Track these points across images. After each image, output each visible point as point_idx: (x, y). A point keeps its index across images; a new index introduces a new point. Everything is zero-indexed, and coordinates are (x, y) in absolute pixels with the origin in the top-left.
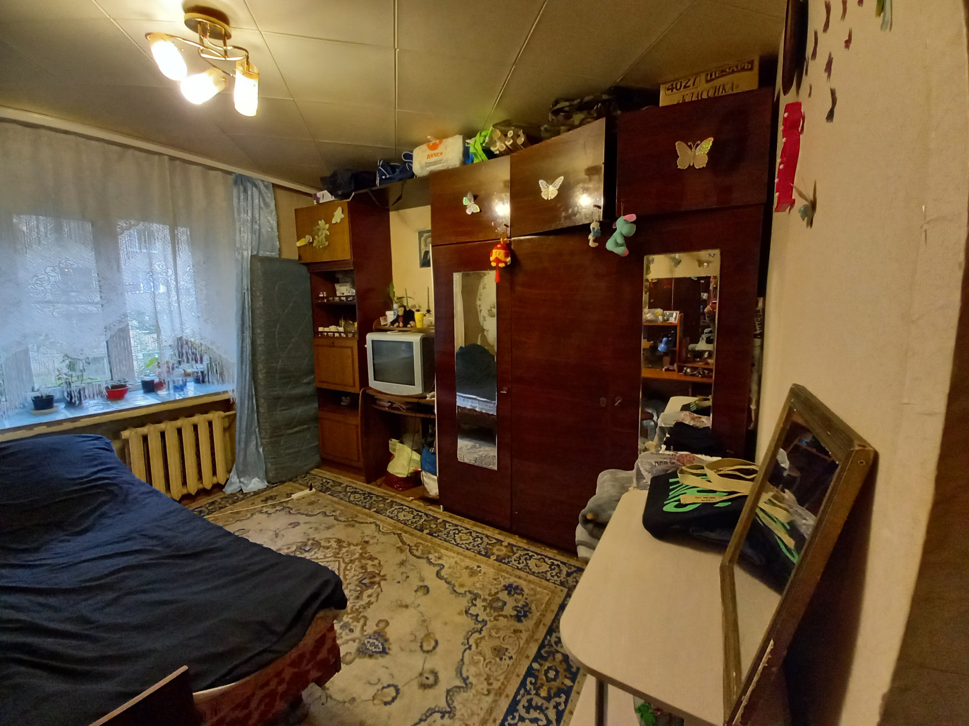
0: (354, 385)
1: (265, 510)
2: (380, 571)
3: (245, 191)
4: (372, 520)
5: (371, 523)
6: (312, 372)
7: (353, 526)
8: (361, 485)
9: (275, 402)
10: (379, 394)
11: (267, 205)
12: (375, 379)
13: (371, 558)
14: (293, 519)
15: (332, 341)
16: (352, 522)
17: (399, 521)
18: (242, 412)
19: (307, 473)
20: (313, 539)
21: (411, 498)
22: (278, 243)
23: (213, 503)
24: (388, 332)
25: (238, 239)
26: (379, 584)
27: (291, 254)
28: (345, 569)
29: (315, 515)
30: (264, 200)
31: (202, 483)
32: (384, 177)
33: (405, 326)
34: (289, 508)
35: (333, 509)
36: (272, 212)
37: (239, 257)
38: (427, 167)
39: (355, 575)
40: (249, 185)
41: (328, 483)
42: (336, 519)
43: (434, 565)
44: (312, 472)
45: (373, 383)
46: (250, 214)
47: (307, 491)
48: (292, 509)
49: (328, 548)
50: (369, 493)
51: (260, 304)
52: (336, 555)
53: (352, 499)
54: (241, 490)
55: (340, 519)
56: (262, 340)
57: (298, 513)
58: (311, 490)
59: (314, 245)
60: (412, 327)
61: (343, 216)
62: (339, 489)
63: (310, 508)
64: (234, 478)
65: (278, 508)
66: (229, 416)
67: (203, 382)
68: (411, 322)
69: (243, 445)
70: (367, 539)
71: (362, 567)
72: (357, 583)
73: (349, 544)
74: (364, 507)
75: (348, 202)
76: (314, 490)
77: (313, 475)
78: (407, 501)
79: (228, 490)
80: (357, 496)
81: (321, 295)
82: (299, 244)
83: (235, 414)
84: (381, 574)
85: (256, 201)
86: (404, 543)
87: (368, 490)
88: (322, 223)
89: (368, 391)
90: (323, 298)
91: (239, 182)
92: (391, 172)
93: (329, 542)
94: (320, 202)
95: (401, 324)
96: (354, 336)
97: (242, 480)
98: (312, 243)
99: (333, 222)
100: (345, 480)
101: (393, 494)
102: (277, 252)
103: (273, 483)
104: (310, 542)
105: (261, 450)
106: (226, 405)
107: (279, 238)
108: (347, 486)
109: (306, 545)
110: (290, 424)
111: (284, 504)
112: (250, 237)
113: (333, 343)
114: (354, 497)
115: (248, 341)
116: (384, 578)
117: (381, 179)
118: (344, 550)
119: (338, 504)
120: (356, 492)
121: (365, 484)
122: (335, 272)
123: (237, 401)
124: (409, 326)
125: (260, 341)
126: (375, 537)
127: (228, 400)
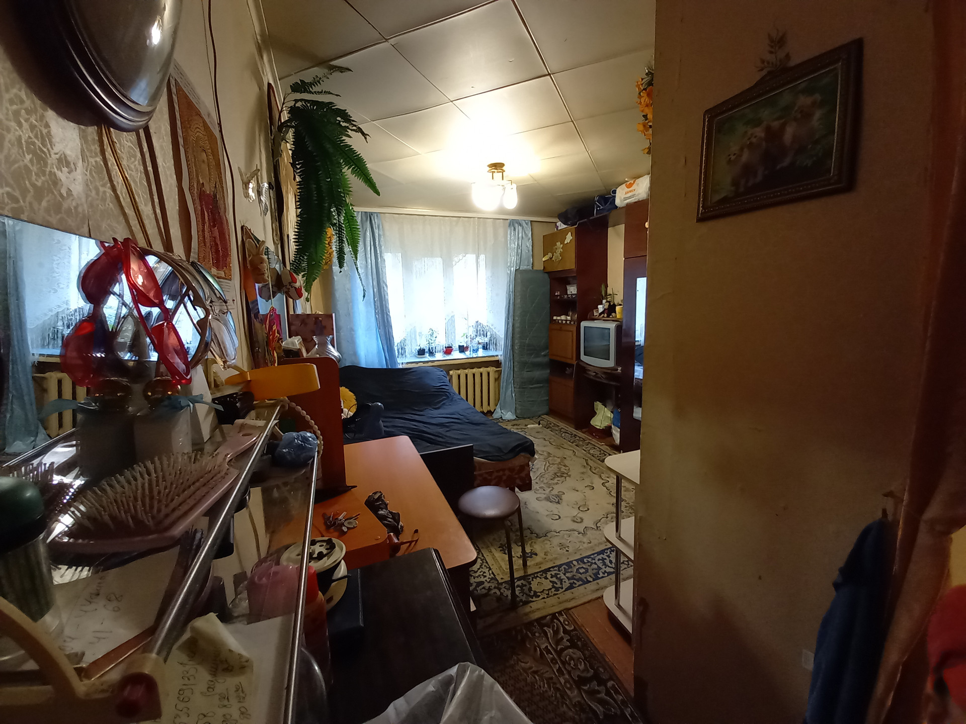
0: (572, 359)
3: (515, 229)
4: (572, 449)
5: (571, 450)
6: (547, 348)
7: (559, 449)
8: (571, 429)
9: (524, 365)
10: (588, 366)
11: (526, 235)
12: (585, 355)
13: (565, 466)
15: (561, 326)
17: (589, 453)
18: (506, 368)
19: (540, 416)
21: (603, 444)
22: (532, 259)
24: (595, 321)
25: (509, 260)
26: (566, 477)
27: (539, 266)
29: (539, 439)
30: (525, 233)
31: (482, 408)
32: (598, 209)
33: (608, 316)
34: (525, 432)
35: (550, 439)
36: (529, 239)
37: (509, 272)
38: (624, 200)
40: (516, 225)
42: (550, 443)
43: (603, 479)
44: (542, 416)
45: (583, 357)
46: (516, 243)
47: (537, 425)
49: (542, 455)
50: (575, 435)
51: (518, 301)
52: (545, 459)
53: (563, 435)
54: (502, 417)
55: (553, 444)
56: (519, 324)
57: (529, 435)
58: (539, 425)
59: (553, 259)
60: (613, 317)
61: (572, 238)
62: (557, 429)
63: (537, 435)
64: (498, 410)
66: (498, 371)
67: (487, 349)
68: (613, 314)
69: (504, 390)
70: (565, 456)
71: (558, 468)
72: (553, 473)
73: (554, 456)
74: (569, 441)
75: (575, 228)
76: (541, 425)
77: (543, 418)
78: (601, 445)
79: (495, 416)
80: (568, 435)
81: (556, 294)
82: (544, 259)
83: (501, 370)
84: (569, 474)
85: (520, 235)
86: (587, 464)
87: (575, 433)
88: (558, 244)
89: (581, 363)
90: (558, 295)
91: (512, 224)
92: (603, 205)
94: (559, 229)
95: (606, 315)
96: (574, 323)
97: (502, 411)
98: (552, 258)
99: (566, 242)
100: (562, 425)
101: (590, 438)
102: (531, 265)
103: (518, 417)
105: (514, 395)
106: (497, 364)
107: (533, 256)
108: (562, 428)
110: (531, 381)
112: (515, 259)
113: (561, 328)
114: (565, 435)
115: (511, 324)
116: (569, 476)
117: (597, 210)
118: (551, 458)
119: (553, 436)
120: (566, 433)
121: (574, 430)
122: (567, 277)
123: (503, 362)
124: (611, 316)
125: (517, 325)
126: (571, 457)
127: (498, 361)
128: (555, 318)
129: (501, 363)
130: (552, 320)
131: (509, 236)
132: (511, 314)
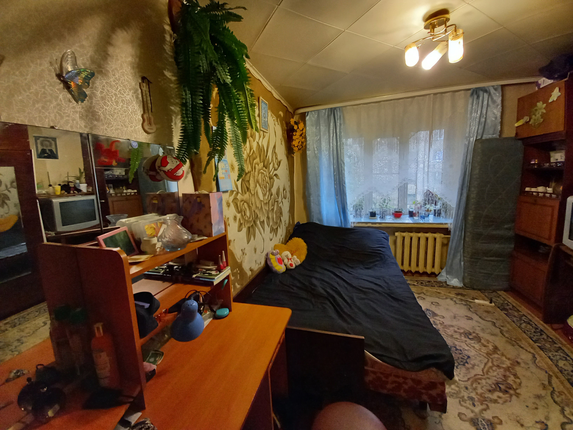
0: (550, 239)
1: (455, 299)
2: (517, 389)
3: (478, 97)
4: (532, 351)
5: (530, 352)
7: (513, 345)
8: (537, 321)
11: (494, 102)
12: (569, 238)
13: (515, 375)
14: (469, 314)
16: (514, 342)
19: (494, 291)
20: (477, 334)
22: (499, 127)
23: (429, 282)
25: (468, 130)
26: (512, 396)
28: (491, 368)
29: (487, 321)
30: (492, 99)
34: (470, 306)
35: (502, 324)
36: (498, 105)
39: (495, 376)
40: (482, 93)
41: (508, 305)
42: (501, 332)
44: (499, 292)
45: (567, 242)
46: (479, 112)
47: (487, 303)
48: (472, 308)
49: (485, 346)
50: (542, 331)
51: (477, 171)
52: (487, 354)
53: (523, 325)
54: (446, 282)
55: (505, 334)
57: (475, 312)
58: (491, 303)
61: (560, 94)
62: (516, 314)
63: (485, 314)
64: (444, 273)
65: (463, 302)
66: (447, 238)
67: (438, 216)
70: (519, 360)
71: (504, 376)
72: (495, 382)
73: (503, 355)
74: (531, 338)
76: (493, 304)
77: (498, 294)
80: (529, 326)
81: (533, 162)
82: (516, 125)
83: (450, 238)
84: (518, 391)
85: (485, 103)
86: (550, 383)
87: (542, 328)
88: (540, 104)
90: (535, 164)
91: (475, 93)
93: (488, 343)
94: (541, 87)
96: (557, 197)
97: (448, 276)
98: (529, 122)
99: (550, 101)
100: (524, 310)
102: (499, 133)
103: (466, 286)
104: (474, 335)
105: (462, 263)
106: (446, 231)
107: (501, 123)
108: (524, 315)
109: (470, 334)
110: (486, 253)
111: (468, 303)
112: (476, 128)
113: (535, 201)
114: (526, 327)
115: (465, 195)
118: (496, 356)
119: (508, 323)
120: (529, 324)
121: (542, 322)
122: (550, 142)
123: (452, 230)
125: (473, 195)
126: (528, 364)
127: (447, 228)
128: (527, 189)
129: (450, 231)
130: (522, 192)
131: (470, 106)
132: (466, 185)
